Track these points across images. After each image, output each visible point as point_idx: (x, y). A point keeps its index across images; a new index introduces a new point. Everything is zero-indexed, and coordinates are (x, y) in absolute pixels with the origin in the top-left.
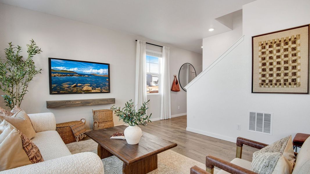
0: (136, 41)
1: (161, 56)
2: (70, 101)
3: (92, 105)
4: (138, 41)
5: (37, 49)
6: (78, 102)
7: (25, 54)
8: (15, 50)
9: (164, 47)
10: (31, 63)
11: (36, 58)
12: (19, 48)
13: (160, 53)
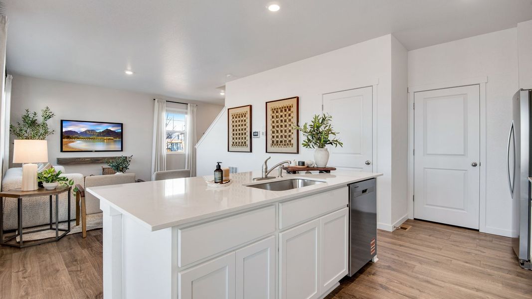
0: (154, 100)
1: (186, 113)
2: (79, 158)
3: (101, 163)
4: (156, 100)
5: (51, 114)
6: (87, 159)
7: (40, 119)
8: (31, 116)
9: (189, 105)
10: (44, 125)
11: (49, 122)
12: (35, 114)
13: (186, 111)
